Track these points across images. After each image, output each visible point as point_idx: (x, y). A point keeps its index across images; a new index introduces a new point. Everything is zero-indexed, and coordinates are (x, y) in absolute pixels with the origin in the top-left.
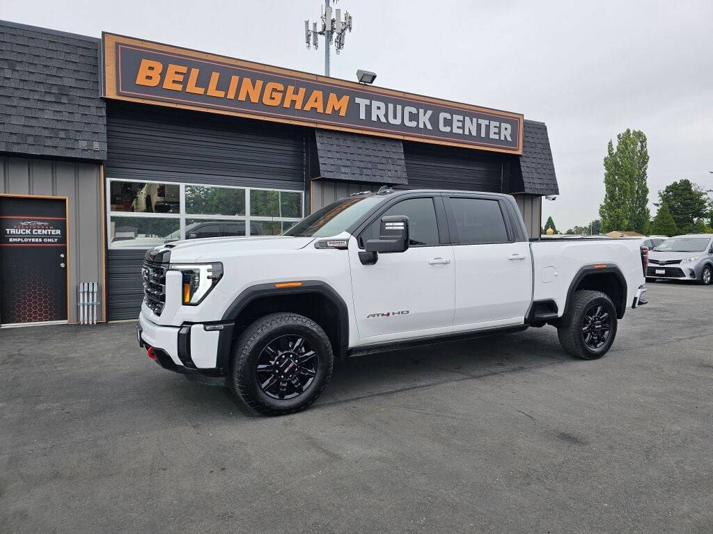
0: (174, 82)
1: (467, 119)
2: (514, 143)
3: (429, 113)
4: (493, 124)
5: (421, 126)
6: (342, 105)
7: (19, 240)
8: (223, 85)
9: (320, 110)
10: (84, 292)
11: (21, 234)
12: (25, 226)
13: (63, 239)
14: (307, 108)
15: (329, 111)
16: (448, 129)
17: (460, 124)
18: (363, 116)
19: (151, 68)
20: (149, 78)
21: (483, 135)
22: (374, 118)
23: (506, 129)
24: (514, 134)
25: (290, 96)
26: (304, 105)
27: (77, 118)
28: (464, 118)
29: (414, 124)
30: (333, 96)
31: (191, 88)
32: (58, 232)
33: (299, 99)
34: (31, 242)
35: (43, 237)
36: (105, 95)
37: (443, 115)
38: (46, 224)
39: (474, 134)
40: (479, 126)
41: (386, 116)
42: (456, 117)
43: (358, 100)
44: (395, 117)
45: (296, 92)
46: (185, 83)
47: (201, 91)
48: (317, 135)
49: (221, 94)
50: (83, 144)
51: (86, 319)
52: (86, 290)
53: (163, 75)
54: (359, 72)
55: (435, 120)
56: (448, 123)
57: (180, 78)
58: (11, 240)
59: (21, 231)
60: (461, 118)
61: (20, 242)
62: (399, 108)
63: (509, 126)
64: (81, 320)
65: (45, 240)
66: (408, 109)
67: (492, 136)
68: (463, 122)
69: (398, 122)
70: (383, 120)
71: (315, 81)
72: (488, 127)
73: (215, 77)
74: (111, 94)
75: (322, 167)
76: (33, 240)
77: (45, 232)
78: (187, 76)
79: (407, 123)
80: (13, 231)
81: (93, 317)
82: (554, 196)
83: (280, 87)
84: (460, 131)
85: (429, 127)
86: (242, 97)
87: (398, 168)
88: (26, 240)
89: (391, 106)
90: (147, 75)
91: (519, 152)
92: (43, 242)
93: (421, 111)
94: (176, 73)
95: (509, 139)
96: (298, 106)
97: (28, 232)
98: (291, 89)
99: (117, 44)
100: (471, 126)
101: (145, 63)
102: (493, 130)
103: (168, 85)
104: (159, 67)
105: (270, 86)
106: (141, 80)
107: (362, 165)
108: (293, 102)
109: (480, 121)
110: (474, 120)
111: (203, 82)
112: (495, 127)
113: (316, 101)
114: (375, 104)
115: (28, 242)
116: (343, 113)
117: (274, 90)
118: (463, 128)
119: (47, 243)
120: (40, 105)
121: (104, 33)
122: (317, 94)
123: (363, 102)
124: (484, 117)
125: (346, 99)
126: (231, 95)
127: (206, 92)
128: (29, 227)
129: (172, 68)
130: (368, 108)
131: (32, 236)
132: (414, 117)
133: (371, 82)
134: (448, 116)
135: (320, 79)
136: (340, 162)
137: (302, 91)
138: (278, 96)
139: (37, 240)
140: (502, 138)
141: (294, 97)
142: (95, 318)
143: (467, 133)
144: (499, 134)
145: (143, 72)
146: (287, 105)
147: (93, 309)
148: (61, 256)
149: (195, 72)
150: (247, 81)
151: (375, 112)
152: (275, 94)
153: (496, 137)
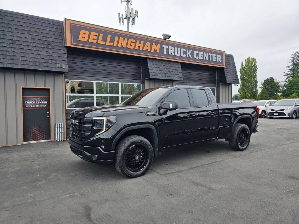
0: (93, 39)
1: (205, 53)
2: (222, 63)
3: (190, 51)
4: (215, 55)
5: (187, 56)
6: (157, 48)
7: (30, 106)
8: (112, 41)
9: (149, 50)
10: (58, 128)
11: (31, 104)
12: (33, 100)
13: (48, 105)
14: (144, 49)
15: (153, 51)
16: (197, 58)
18: (165, 53)
19: (84, 34)
20: (83, 37)
21: (211, 60)
22: (170, 53)
23: (219, 57)
24: (222, 59)
26: (143, 48)
27: (55, 54)
28: (203, 53)
29: (184, 56)
30: (154, 45)
31: (100, 42)
32: (46, 102)
33: (141, 46)
34: (35, 107)
35: (40, 104)
36: (66, 45)
37: (195, 52)
38: (41, 99)
39: (207, 59)
40: (209, 56)
41: (174, 52)
42: (201, 53)
43: (163, 46)
44: (178, 53)
45: (140, 43)
46: (97, 40)
47: (104, 43)
48: (148, 60)
49: (111, 44)
50: (58, 65)
51: (59, 139)
52: (58, 127)
53: (89, 36)
54: (164, 35)
55: (192, 54)
56: (198, 55)
57: (96, 38)
58: (27, 106)
59: (31, 102)
60: (202, 53)
61: (31, 107)
62: (179, 49)
63: (220, 56)
64: (57, 139)
65: (41, 106)
66: (182, 50)
67: (214, 60)
68: (203, 54)
69: (179, 55)
70: (173, 54)
71: (147, 38)
72: (212, 56)
73: (109, 37)
74: (69, 44)
75: (150, 74)
76: (36, 106)
77: (41, 102)
78: (98, 37)
79: (182, 55)
80: (28, 102)
81: (61, 138)
82: (238, 84)
83: (134, 41)
84: (202, 58)
85: (190, 57)
86: (119, 45)
87: (179, 74)
88: (33, 106)
89: (176, 48)
90: (83, 36)
91: (224, 67)
92: (40, 107)
93: (187, 50)
94: (94, 35)
95: (220, 61)
96: (141, 49)
97: (34, 102)
98: (138, 42)
99: (71, 24)
100: (206, 56)
101: (82, 32)
102: (214, 58)
103: (91, 40)
104: (87, 33)
105: (130, 40)
106: (80, 39)
107: (165, 72)
108: (139, 47)
109: (210, 54)
110: (207, 54)
111: (105, 39)
113: (148, 47)
114: (170, 47)
115: (34, 107)
116: (158, 51)
117: (132, 42)
118: (203, 57)
119: (42, 107)
120: (41, 49)
121: (65, 19)
122: (148, 44)
123: (165, 47)
124: (211, 52)
125: (159, 45)
126: (115, 45)
127: (106, 43)
128: (34, 101)
129: (93, 33)
130: (168, 49)
131: (35, 104)
132: (185, 53)
133: (169, 39)
134: (197, 52)
135: (149, 38)
136: (157, 72)
137: (142, 42)
138: (133, 45)
139: (37, 106)
140: (218, 61)
141: (139, 45)
142: (62, 138)
143: (205, 59)
144: (217, 59)
145: (81, 35)
146: (137, 48)
147: (59, 134)
148: (48, 112)
149: (101, 35)
150: (121, 39)
151: (170, 51)
152: (132, 44)
153: (216, 60)
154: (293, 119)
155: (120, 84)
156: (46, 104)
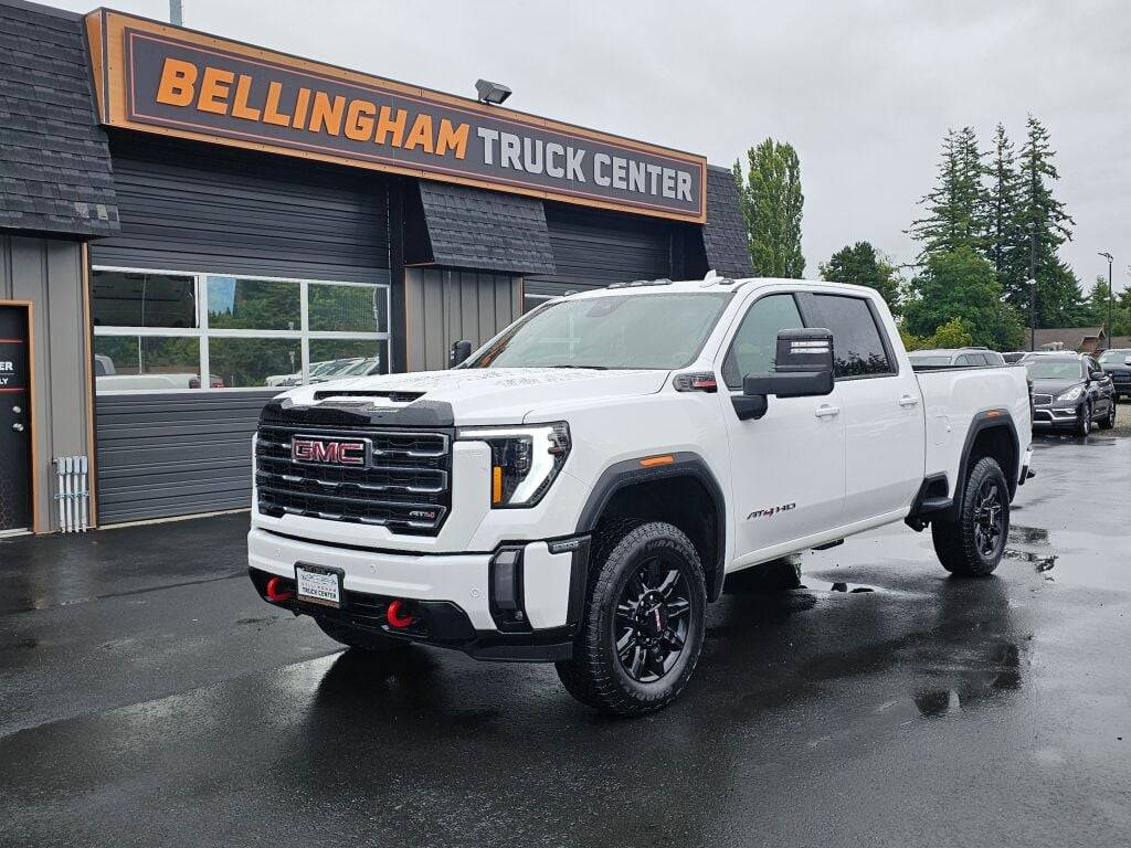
0: (215, 98)
1: (632, 164)
2: (695, 205)
3: (581, 153)
4: (669, 172)
5: (570, 176)
6: (455, 138)
8: (287, 106)
9: (428, 148)
14: (410, 145)
15: (441, 150)
16: (605, 182)
17: (623, 173)
18: (489, 160)
19: (180, 74)
20: (177, 91)
21: (654, 192)
22: (505, 163)
23: (684, 181)
24: (695, 190)
25: (385, 124)
26: (404, 141)
28: (628, 164)
29: (559, 173)
30: (446, 124)
31: (241, 110)
32: (9, 366)
33: (398, 127)
36: (107, 121)
37: (600, 158)
39: (642, 189)
40: (648, 175)
41: (522, 158)
42: (618, 162)
43: (482, 132)
44: (534, 162)
45: (393, 118)
46: (230, 100)
47: (254, 115)
48: (423, 189)
49: (284, 120)
50: (81, 209)
51: (70, 524)
52: (69, 470)
53: (198, 86)
54: (481, 85)
55: (587, 166)
56: (607, 170)
57: (224, 92)
60: (623, 162)
62: (539, 144)
63: (687, 176)
64: (63, 525)
66: (553, 148)
67: (667, 193)
68: (627, 169)
69: (538, 169)
70: (518, 166)
71: (420, 98)
72: (660, 177)
73: (276, 89)
74: (117, 119)
75: (434, 245)
78: (233, 87)
79: (552, 172)
81: (80, 518)
83: (370, 108)
84: (623, 185)
86: (315, 126)
87: (541, 247)
89: (528, 141)
90: (176, 83)
91: (702, 220)
93: (570, 150)
94: (218, 83)
95: (689, 198)
96: (397, 142)
98: (386, 111)
99: (128, 31)
100: (637, 176)
101: (172, 66)
102: (667, 183)
103: (206, 104)
104: (191, 70)
105: (357, 106)
106: (165, 96)
107: (489, 241)
108: (390, 134)
109: (651, 168)
110: (642, 165)
111: (257, 100)
112: (669, 178)
113: (422, 133)
114: (507, 138)
116: (460, 154)
117: (362, 113)
118: (627, 179)
121: (104, 10)
122: (424, 121)
123: (488, 135)
124: (654, 162)
125: (464, 128)
126: (299, 123)
127: (262, 116)
129: (211, 74)
132: (560, 161)
133: (500, 103)
134: (606, 160)
135: (426, 95)
136: (457, 238)
137: (402, 114)
138: (368, 123)
140: (680, 197)
141: (391, 125)
142: (84, 521)
143: (632, 188)
144: (675, 189)
145: (168, 81)
146: (380, 139)
147: (80, 504)
148: (17, 409)
149: (245, 81)
150: (322, 97)
151: (506, 152)
152: (363, 121)
153: (672, 194)
155: (304, 284)
156: (9, 371)
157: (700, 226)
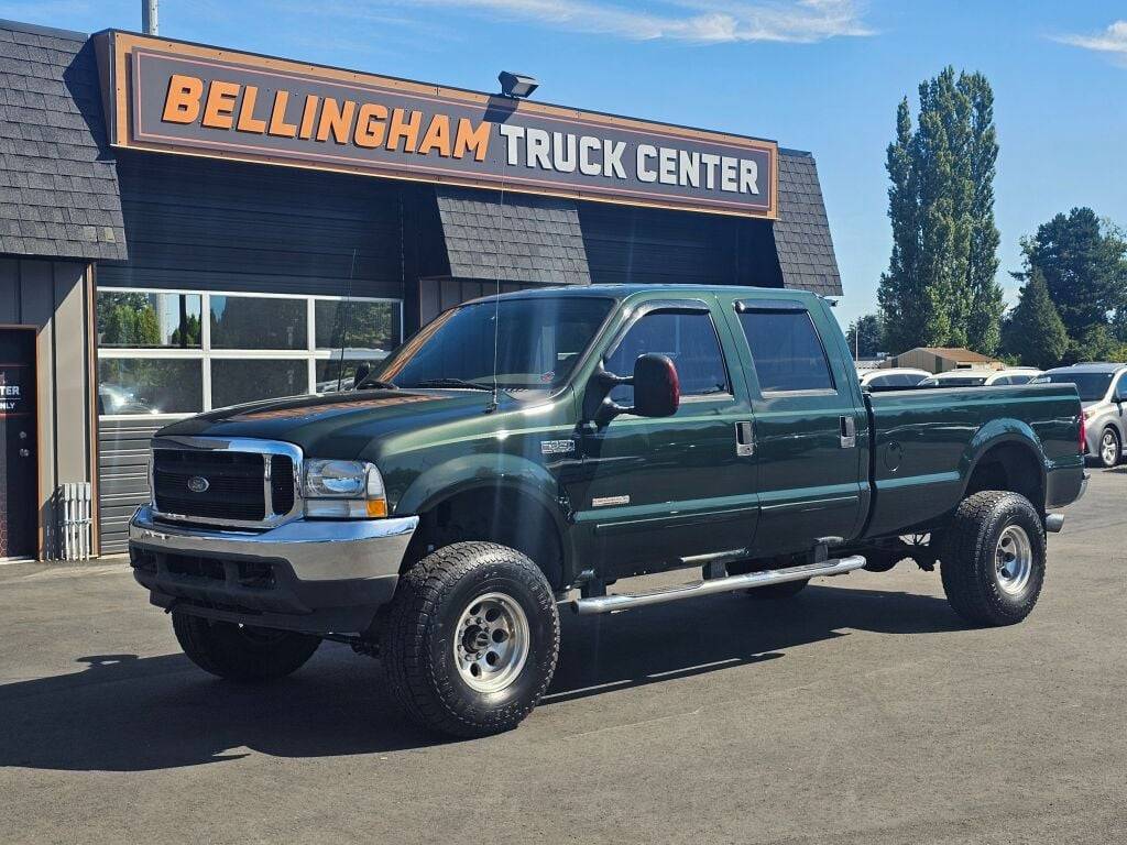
0: (220, 112)
1: (684, 155)
2: (764, 196)
3: (621, 146)
4: (729, 161)
5: (609, 172)
6: (480, 139)
8: (296, 114)
9: (446, 151)
10: (70, 503)
14: (425, 149)
15: (459, 152)
16: (651, 177)
17: (672, 166)
18: (513, 160)
20: (183, 107)
21: (711, 184)
22: (532, 162)
23: (749, 171)
24: (762, 180)
25: (398, 128)
26: (419, 143)
28: (679, 154)
29: (595, 169)
30: (465, 123)
31: (247, 123)
32: (14, 390)
33: (412, 131)
36: (115, 142)
37: (644, 150)
39: (696, 183)
40: (703, 166)
41: (551, 156)
42: (667, 153)
43: (505, 129)
44: (565, 159)
45: (408, 120)
46: (236, 113)
47: (260, 126)
48: (439, 197)
50: (90, 233)
51: (74, 551)
52: (74, 497)
53: (204, 101)
54: (503, 76)
55: (629, 159)
56: (653, 163)
60: (673, 153)
62: (572, 139)
63: (753, 165)
66: (587, 141)
67: (728, 186)
68: (678, 161)
69: (570, 166)
70: (547, 164)
71: (435, 98)
72: (718, 168)
73: (283, 97)
75: (452, 258)
78: (239, 101)
79: (587, 169)
82: (834, 298)
83: (382, 112)
84: (672, 179)
85: (622, 174)
86: (324, 134)
87: (572, 254)
89: (558, 137)
91: (771, 216)
93: (608, 144)
94: (224, 96)
95: (755, 190)
96: (411, 146)
98: (399, 113)
99: (135, 50)
100: (690, 169)
102: (727, 174)
103: (212, 119)
104: (197, 86)
105: (368, 109)
107: (513, 250)
108: (404, 138)
109: (706, 158)
110: (696, 156)
111: (265, 110)
112: (730, 168)
113: (439, 134)
114: (533, 134)
116: (481, 155)
117: (373, 117)
118: (677, 172)
120: (20, 165)
122: (441, 121)
123: (513, 133)
124: (711, 150)
125: (486, 127)
126: (307, 132)
127: (268, 127)
129: (219, 87)
130: (523, 143)
132: (597, 156)
133: (527, 95)
134: (652, 151)
135: (442, 93)
136: (478, 247)
137: (417, 116)
138: (379, 128)
140: (744, 189)
141: (405, 129)
143: (683, 181)
144: (738, 180)
146: (393, 144)
148: (23, 435)
149: (252, 92)
150: (331, 104)
151: (533, 150)
152: (375, 126)
153: (732, 187)
154: (1105, 466)
156: (16, 396)
157: (771, 222)
